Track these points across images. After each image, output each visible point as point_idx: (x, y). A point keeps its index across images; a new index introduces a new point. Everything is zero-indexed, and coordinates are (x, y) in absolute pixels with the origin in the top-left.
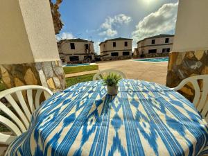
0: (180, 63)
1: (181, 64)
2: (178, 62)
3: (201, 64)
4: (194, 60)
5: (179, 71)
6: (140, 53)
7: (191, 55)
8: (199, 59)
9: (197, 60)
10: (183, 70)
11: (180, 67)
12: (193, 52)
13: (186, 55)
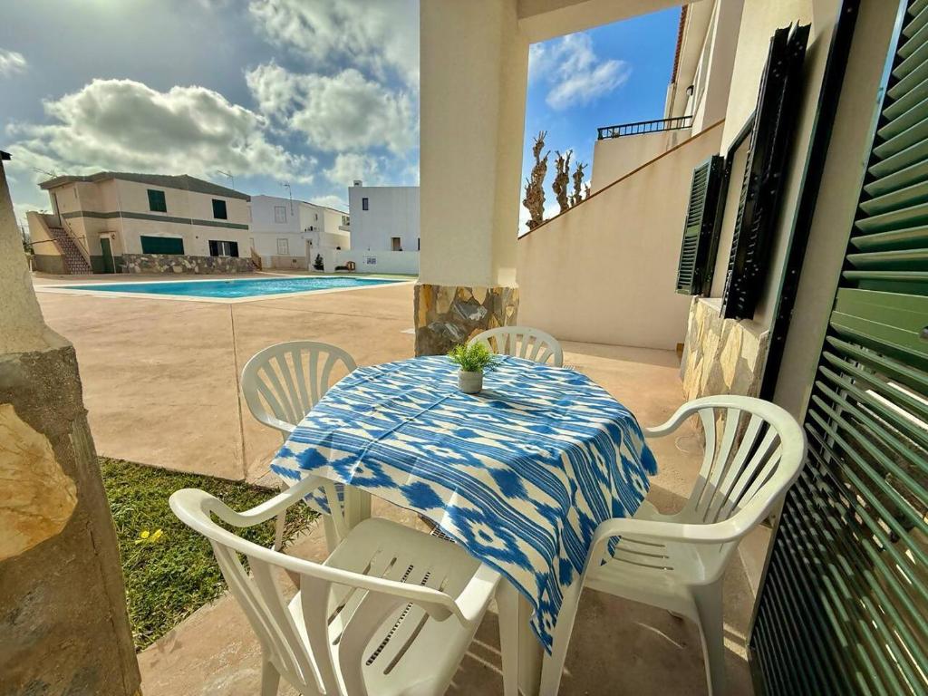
0: (446, 310)
1: (450, 312)
2: (442, 308)
3: (485, 311)
4: (473, 303)
5: (448, 326)
6: (88, 249)
7: (467, 295)
8: (481, 303)
9: (477, 304)
10: (457, 323)
11: (449, 317)
12: (470, 290)
13: (457, 293)
